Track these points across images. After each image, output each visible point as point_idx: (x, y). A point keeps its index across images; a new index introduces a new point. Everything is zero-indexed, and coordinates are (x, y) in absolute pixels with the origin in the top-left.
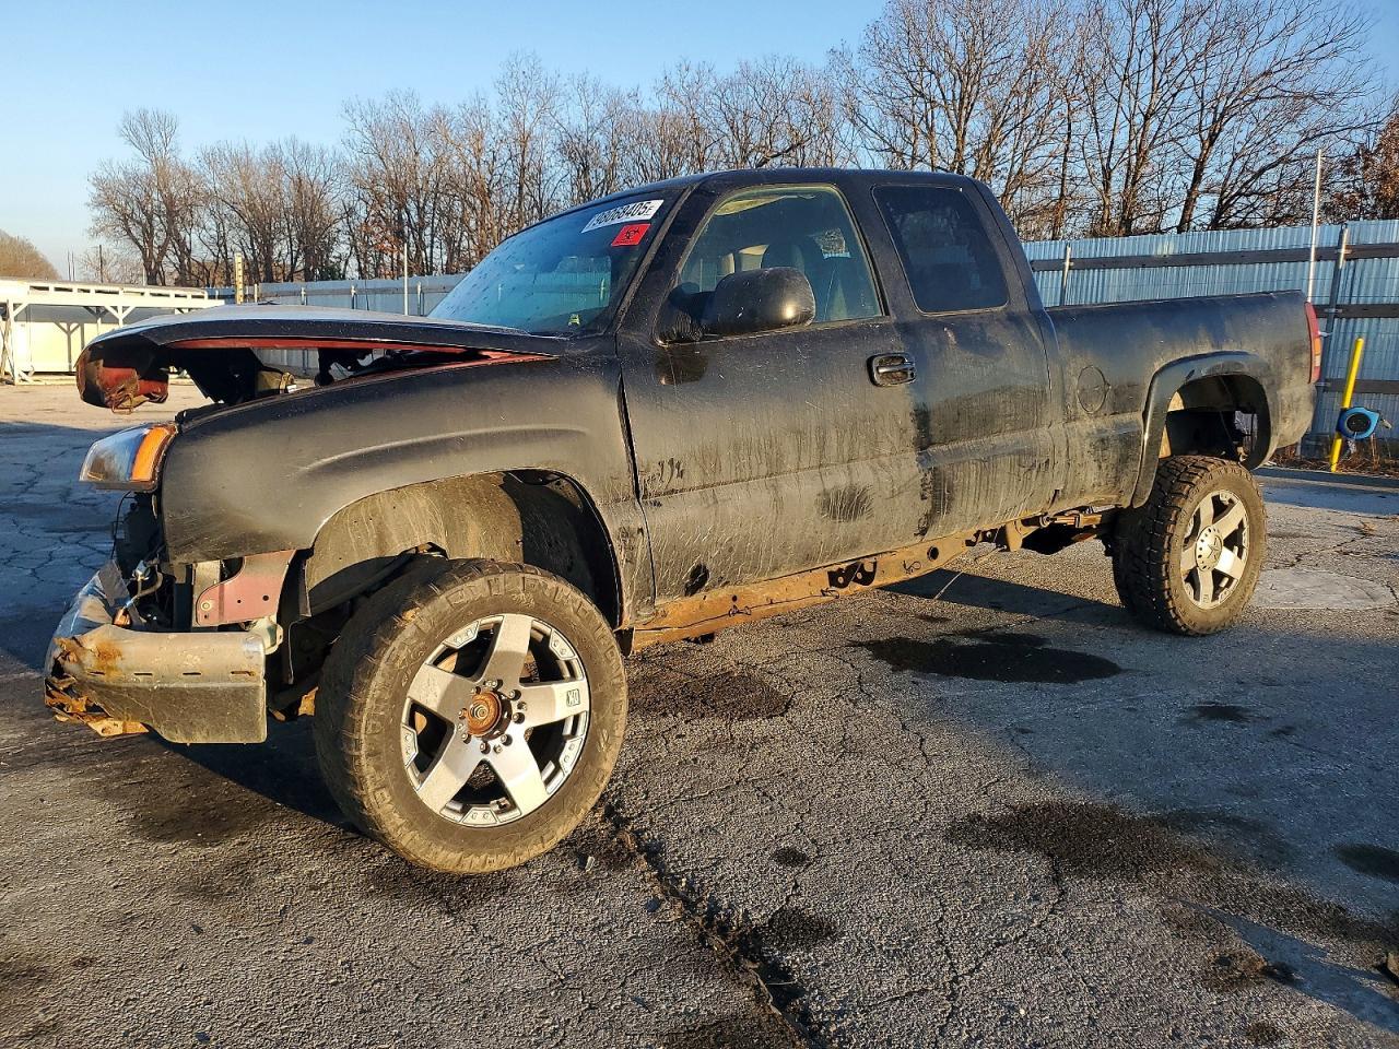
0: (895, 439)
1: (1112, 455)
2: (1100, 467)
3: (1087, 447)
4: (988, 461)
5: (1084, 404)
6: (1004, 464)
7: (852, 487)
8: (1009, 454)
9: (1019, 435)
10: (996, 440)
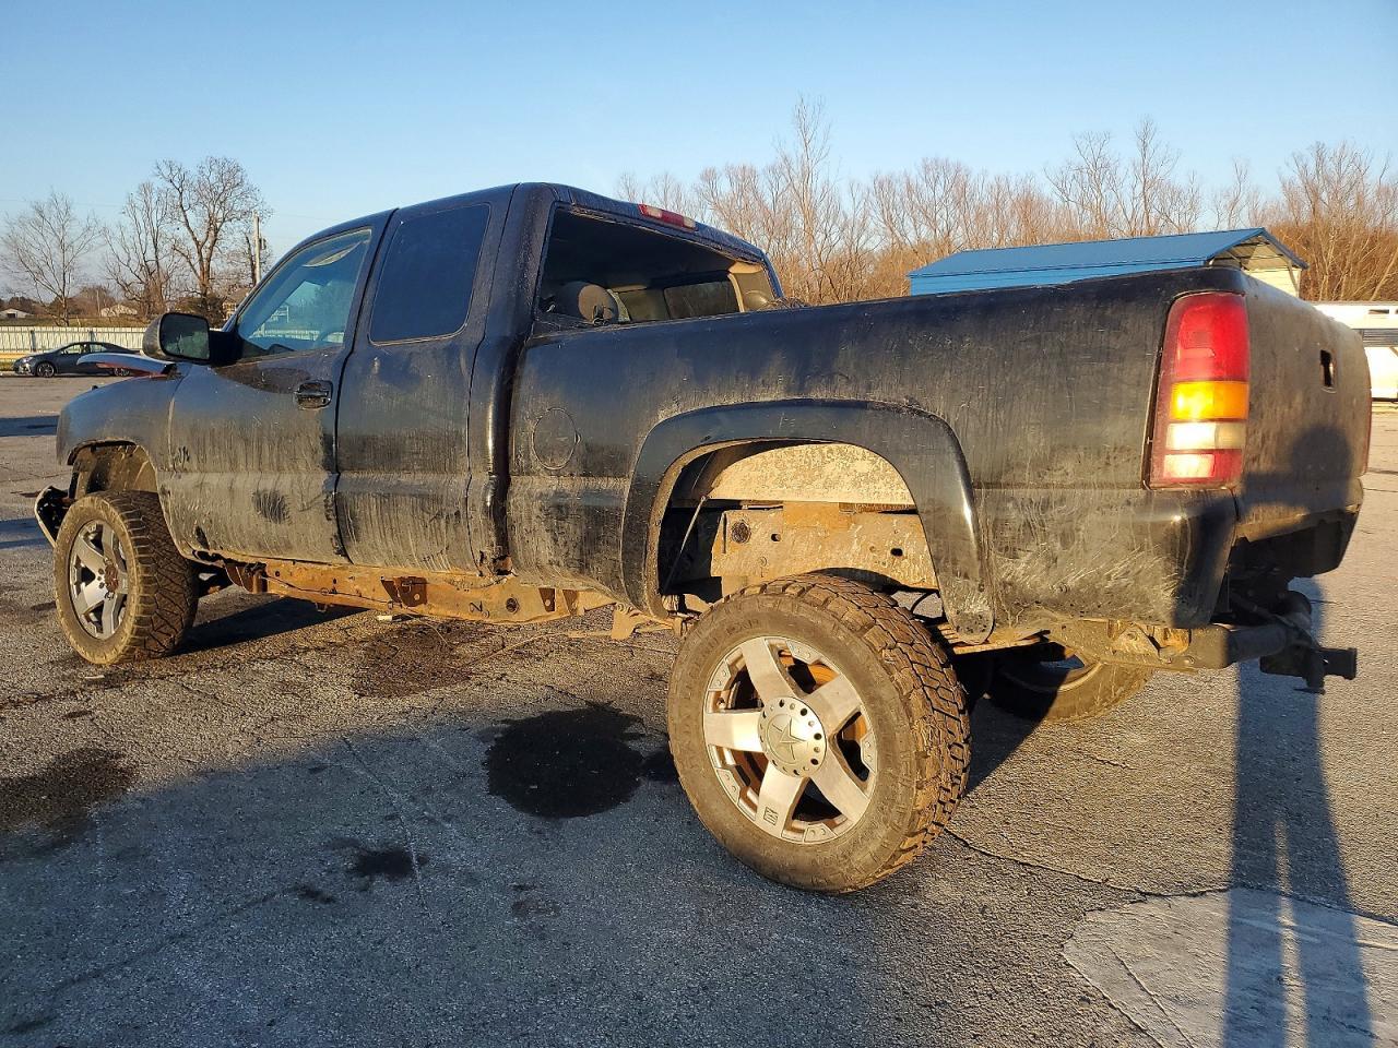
0: (308, 458)
1: (574, 530)
2: (556, 540)
3: (536, 511)
4: (388, 497)
5: (542, 455)
6: (406, 505)
7: (275, 493)
8: (411, 495)
9: (431, 478)
10: (405, 478)
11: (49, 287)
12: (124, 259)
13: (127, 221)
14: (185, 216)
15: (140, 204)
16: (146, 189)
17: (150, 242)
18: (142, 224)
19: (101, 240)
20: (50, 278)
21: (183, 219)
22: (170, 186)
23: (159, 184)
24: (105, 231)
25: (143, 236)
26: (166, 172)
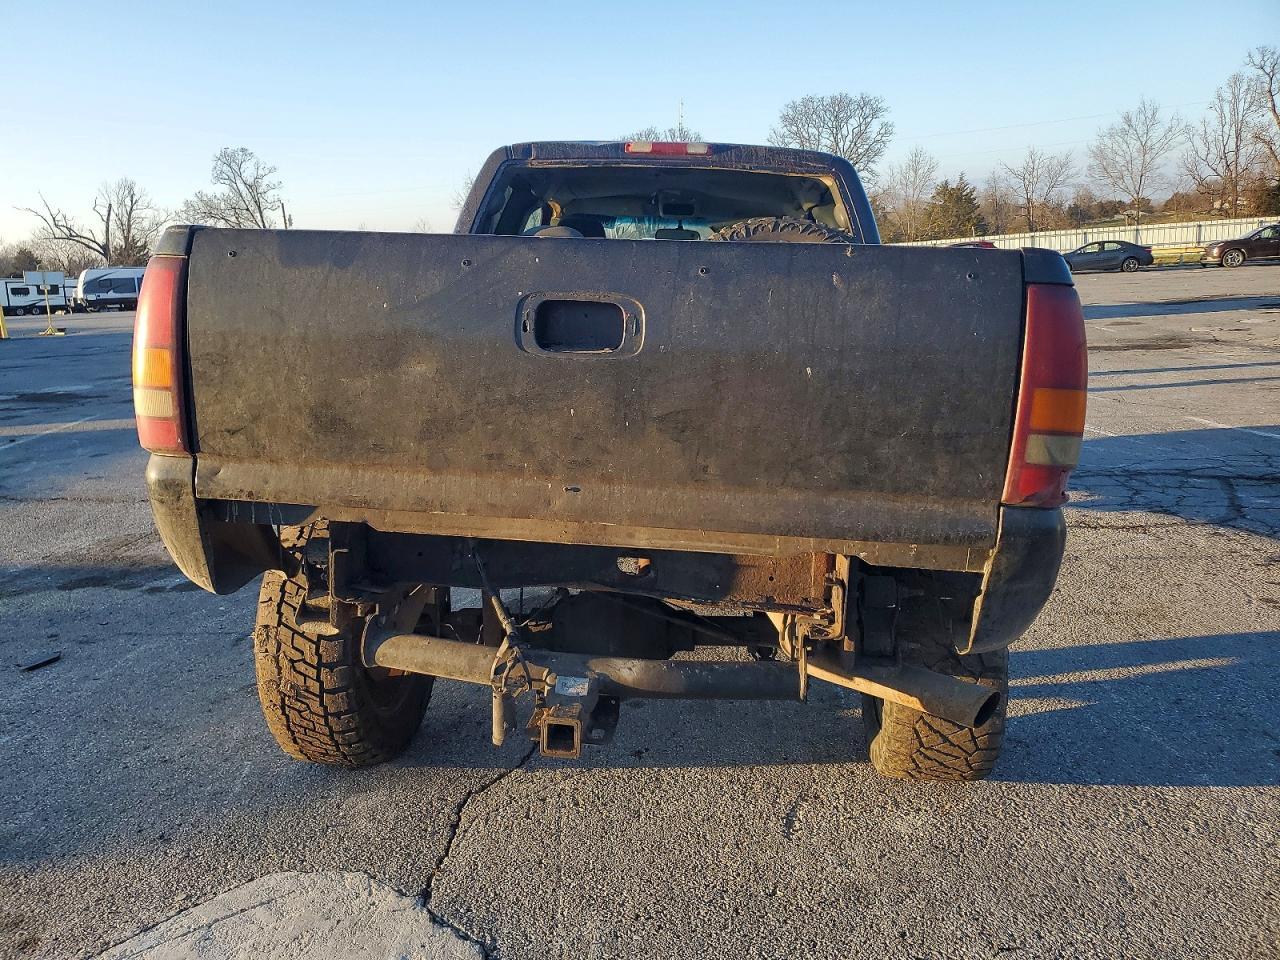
11: (1126, 190)
12: (1203, 153)
13: (1213, 116)
14: (1273, 100)
15: (1228, 96)
16: (1236, 80)
17: (1233, 133)
18: (1228, 115)
19: (1181, 138)
20: (1128, 181)
21: (1270, 105)
22: (1261, 72)
23: (1251, 72)
24: (1188, 129)
25: (1227, 127)
26: (1257, 59)
